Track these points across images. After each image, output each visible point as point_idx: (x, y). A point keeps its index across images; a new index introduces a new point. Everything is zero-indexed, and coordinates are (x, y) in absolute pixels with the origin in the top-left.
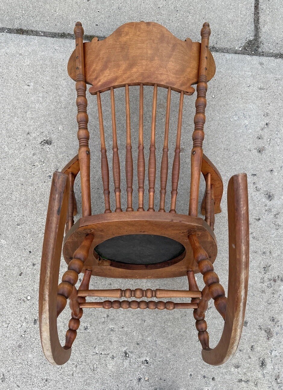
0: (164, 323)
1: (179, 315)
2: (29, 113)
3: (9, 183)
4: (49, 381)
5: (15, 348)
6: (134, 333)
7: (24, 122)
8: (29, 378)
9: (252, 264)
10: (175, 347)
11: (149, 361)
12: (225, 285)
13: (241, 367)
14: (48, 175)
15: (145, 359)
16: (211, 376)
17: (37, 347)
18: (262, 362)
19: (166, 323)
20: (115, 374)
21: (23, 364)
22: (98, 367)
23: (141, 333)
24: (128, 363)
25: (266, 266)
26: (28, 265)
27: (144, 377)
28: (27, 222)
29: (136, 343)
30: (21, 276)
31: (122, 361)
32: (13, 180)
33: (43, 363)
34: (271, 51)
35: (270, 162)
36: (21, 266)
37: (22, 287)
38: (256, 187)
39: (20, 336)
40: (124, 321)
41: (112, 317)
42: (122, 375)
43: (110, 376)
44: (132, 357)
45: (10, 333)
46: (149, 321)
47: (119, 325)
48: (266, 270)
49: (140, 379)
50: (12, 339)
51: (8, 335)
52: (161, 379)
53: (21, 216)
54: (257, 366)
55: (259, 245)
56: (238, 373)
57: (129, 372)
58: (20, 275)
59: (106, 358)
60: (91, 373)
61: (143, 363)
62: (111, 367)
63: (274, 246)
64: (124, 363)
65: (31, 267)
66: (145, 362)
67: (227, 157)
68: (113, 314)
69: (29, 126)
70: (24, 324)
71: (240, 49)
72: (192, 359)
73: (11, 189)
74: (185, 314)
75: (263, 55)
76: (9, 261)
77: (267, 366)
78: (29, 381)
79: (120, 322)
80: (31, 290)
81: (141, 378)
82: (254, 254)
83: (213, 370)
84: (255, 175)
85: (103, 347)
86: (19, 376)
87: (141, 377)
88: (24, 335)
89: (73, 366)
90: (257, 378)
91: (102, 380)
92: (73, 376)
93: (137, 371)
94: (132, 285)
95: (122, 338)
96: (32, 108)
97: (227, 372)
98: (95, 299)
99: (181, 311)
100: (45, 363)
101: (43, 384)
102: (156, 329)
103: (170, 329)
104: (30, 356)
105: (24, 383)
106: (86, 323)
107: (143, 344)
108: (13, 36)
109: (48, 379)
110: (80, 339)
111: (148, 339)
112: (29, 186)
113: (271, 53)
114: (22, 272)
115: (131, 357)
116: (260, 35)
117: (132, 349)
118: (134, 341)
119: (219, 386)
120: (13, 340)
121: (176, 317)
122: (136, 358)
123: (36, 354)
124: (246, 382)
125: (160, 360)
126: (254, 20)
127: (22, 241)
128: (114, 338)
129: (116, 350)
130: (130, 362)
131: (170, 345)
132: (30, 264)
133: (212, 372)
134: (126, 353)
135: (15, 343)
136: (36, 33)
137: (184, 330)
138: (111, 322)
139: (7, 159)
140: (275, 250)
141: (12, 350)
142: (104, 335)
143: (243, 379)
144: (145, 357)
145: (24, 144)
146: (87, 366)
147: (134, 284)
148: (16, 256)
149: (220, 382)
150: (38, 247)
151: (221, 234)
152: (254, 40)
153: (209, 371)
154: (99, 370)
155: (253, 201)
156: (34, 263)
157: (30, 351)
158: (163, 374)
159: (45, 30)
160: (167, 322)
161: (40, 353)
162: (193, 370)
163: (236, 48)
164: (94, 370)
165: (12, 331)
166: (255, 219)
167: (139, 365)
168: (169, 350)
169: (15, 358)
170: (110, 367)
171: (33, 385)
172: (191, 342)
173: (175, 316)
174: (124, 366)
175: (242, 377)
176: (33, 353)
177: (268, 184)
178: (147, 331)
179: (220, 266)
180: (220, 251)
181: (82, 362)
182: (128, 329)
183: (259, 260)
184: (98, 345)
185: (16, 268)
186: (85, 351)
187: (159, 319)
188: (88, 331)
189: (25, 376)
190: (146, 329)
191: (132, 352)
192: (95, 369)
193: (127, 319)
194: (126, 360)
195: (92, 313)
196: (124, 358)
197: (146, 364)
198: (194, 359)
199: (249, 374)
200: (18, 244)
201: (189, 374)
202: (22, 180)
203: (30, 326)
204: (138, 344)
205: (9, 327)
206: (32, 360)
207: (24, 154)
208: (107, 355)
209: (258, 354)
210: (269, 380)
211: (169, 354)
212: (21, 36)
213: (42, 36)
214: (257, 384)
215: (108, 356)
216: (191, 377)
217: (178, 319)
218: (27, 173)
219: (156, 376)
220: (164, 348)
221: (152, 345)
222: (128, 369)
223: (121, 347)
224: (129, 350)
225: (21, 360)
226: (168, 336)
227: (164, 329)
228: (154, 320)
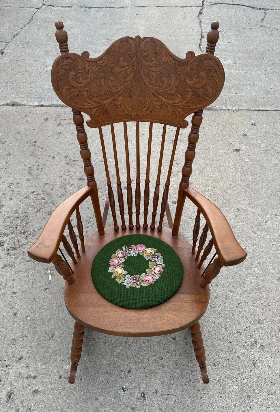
4: (212, 364)
5: (253, 394)
8: (231, 365)
10: (96, 408)
11: (121, 391)
13: (32, 391)
15: (125, 392)
16: (62, 380)
17: (232, 397)
18: (10, 398)
20: (153, 375)
21: (240, 379)
22: (170, 381)
24: (141, 387)
27: (125, 375)
29: (135, 409)
31: (147, 389)
39: (252, 408)
42: (146, 375)
43: (157, 373)
44: (138, 394)
49: (129, 371)
50: (258, 404)
52: (109, 373)
54: (16, 394)
56: (35, 385)
57: (139, 379)
59: (163, 391)
60: (176, 374)
61: (127, 388)
62: (157, 382)
64: (145, 387)
66: (125, 390)
72: (79, 396)
77: (6, 394)
78: (230, 363)
81: (128, 373)
83: (60, 386)
85: (168, 403)
86: (241, 367)
88: (248, 410)
89: (193, 380)
90: (18, 381)
91: (164, 368)
92: (192, 371)
93: (132, 379)
97: (46, 385)
101: (217, 361)
104: (236, 387)
105: (234, 360)
107: (128, 409)
109: (214, 366)
117: (139, 402)
119: (56, 371)
120: (257, 403)
122: (134, 393)
123: (231, 390)
124: (29, 377)
125: (110, 393)
129: (154, 400)
130: (139, 388)
133: (60, 384)
134: (144, 397)
141: (255, 392)
143: (32, 379)
144: (125, 394)
149: (54, 375)
153: (63, 385)
154: (168, 378)
157: (237, 392)
158: (107, 378)
161: (227, 391)
162: (78, 385)
164: (173, 377)
167: (130, 386)
168: (102, 404)
169: (250, 384)
170: (158, 382)
171: (226, 360)
174: (145, 384)
175: (32, 381)
176: (234, 391)
181: (185, 385)
184: (173, 404)
186: (184, 397)
189: (235, 367)
191: (139, 399)
192: (172, 379)
194: (143, 390)
196: (145, 392)
197: (124, 387)
199: (25, 384)
201: (83, 380)
204: (133, 408)
206: (233, 383)
208: (162, 394)
209: (12, 407)
210: (7, 379)
211: (101, 400)
214: (20, 375)
215: (161, 393)
216: (81, 378)
219: (115, 376)
220: (107, 406)
221: (118, 408)
222: (141, 381)
223: (150, 404)
224: (141, 401)
225: (244, 383)
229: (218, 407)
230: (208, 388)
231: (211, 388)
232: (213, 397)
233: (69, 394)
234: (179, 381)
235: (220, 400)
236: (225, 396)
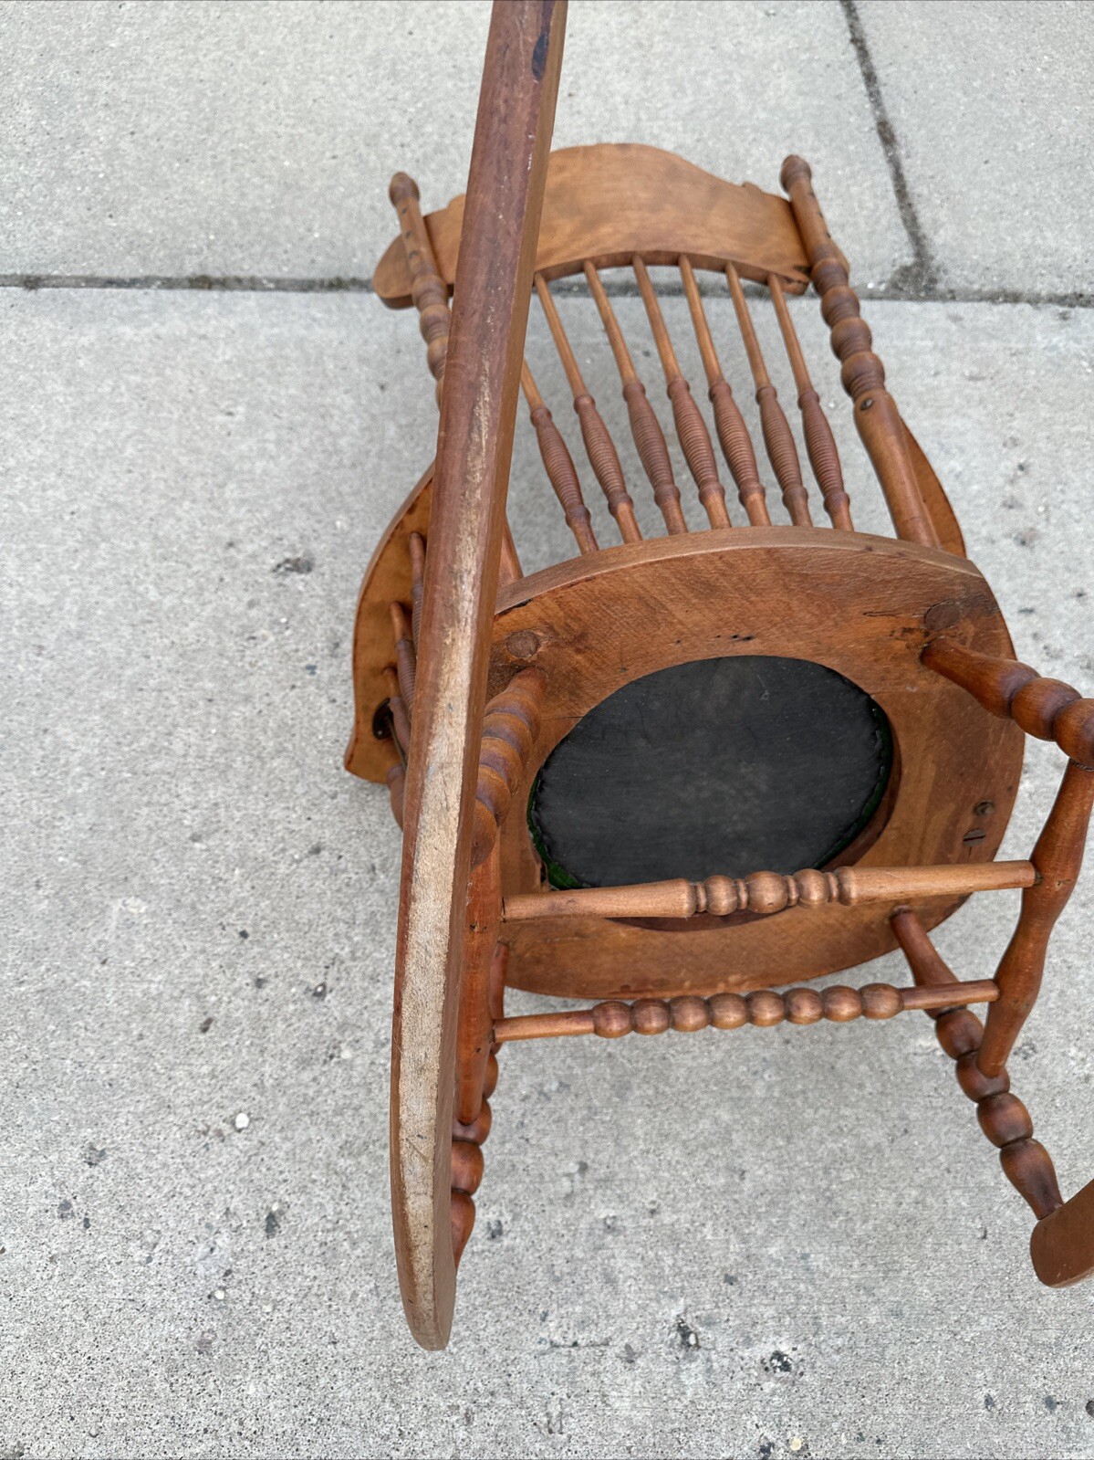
0: (826, 1171)
1: (881, 1132)
2: (231, 486)
3: (162, 701)
5: (181, 1360)
6: (708, 1231)
7: (215, 513)
10: (891, 1274)
11: (792, 1354)
14: (304, 664)
15: (772, 1350)
16: (1079, 1395)
17: (282, 1344)
19: (834, 1173)
20: (649, 1439)
21: (222, 1433)
22: (567, 1410)
23: (735, 1229)
24: (700, 1378)
26: (236, 985)
27: (785, 1435)
28: (231, 826)
29: (722, 1278)
30: (208, 1034)
31: (672, 1369)
32: (175, 689)
33: (314, 1420)
34: (976, 287)
35: (1068, 569)
36: (206, 991)
37: (214, 1077)
38: (1045, 648)
39: (205, 1299)
40: (655, 1183)
41: (602, 1172)
42: (682, 1437)
44: (714, 1343)
45: (159, 1289)
46: (761, 1172)
47: (637, 1205)
49: (766, 1452)
50: (169, 1315)
51: (149, 1297)
52: (863, 1440)
53: (205, 806)
57: (714, 1417)
58: (205, 1030)
59: (599, 1362)
60: (537, 1445)
61: (766, 1369)
62: (627, 1403)
64: (683, 1377)
65: (249, 991)
66: (775, 1361)
68: (604, 1157)
69: (232, 523)
70: (223, 1241)
71: (883, 287)
72: (978, 1322)
73: (169, 720)
74: (902, 1125)
75: (953, 298)
76: (160, 977)
79: (640, 1187)
80: (249, 1085)
81: (772, 1445)
83: (1078, 1364)
84: (1031, 611)
85: (578, 1309)
87: (772, 1439)
88: (224, 1289)
89: (455, 1418)
93: (748, 1412)
95: (659, 1259)
96: (243, 473)
98: (523, 1100)
99: (883, 1117)
100: (321, 1420)
102: (794, 1202)
103: (855, 1196)
104: (251, 1390)
106: (494, 1208)
107: (750, 1277)
108: (179, 295)
110: (475, 1285)
111: (772, 1251)
112: (237, 703)
113: (975, 293)
114: (210, 1014)
115: (710, 1346)
116: (931, 252)
117: (708, 1307)
118: (712, 1269)
120: (173, 1320)
121: (871, 1144)
122: (734, 1345)
123: (279, 1376)
125: (839, 1342)
126: (905, 221)
127: (212, 897)
128: (623, 1264)
129: (638, 1319)
130: (709, 1371)
131: (870, 1267)
132: (243, 980)
133: (1079, 1375)
134: (684, 1332)
135: (180, 1333)
136: (253, 284)
137: (914, 1193)
138: (600, 1191)
139: (156, 624)
141: (168, 1370)
142: (579, 1253)
144: (773, 1339)
145: (214, 575)
146: (516, 1412)
148: (185, 955)
150: (275, 914)
152: (915, 264)
153: (1067, 1373)
154: (573, 1426)
156: (261, 976)
157: (252, 1367)
158: (868, 1412)
159: (278, 275)
160: (837, 1166)
161: (298, 1372)
162: (996, 1375)
163: (870, 286)
164: (551, 1432)
165: (170, 1277)
167: (753, 1381)
168: (869, 1292)
169: (183, 1406)
170: (622, 1406)
172: (956, 1247)
173: (863, 1137)
174: (684, 1393)
176: (264, 1372)
177: (1082, 635)
178: (759, 1218)
181: (492, 1394)
182: (675, 1217)
184: (555, 1306)
185: (187, 1002)
186: (501, 1338)
187: (799, 1158)
188: (506, 1242)
190: (752, 1208)
191: (709, 1323)
192: (553, 1421)
193: (666, 1174)
194: (690, 1362)
195: (516, 1159)
196: (681, 1356)
197: (780, 1373)
198: (984, 1320)
200: (193, 907)
201: (981, 1397)
202: (209, 685)
203: (251, 1247)
204: (730, 1280)
205: (155, 1261)
206: (260, 1412)
207: (214, 605)
208: (603, 1348)
211: (875, 1309)
212: (203, 295)
213: (270, 289)
215: (609, 1352)
216: (994, 1410)
217: (878, 1148)
218: (226, 662)
219: (835, 1426)
220: (845, 1284)
221: (794, 1278)
222: (705, 1403)
223: (658, 1302)
224: (698, 1313)
225: (210, 1413)
226: (853, 1231)
227: (830, 1199)
228: (780, 1164)
229: (355, 1294)
230: (387, 1380)
231: (370, 1382)
232: (371, 1340)
233: (1027, 1333)
234: (523, 1413)
235: (338, 1328)
236: (315, 1347)
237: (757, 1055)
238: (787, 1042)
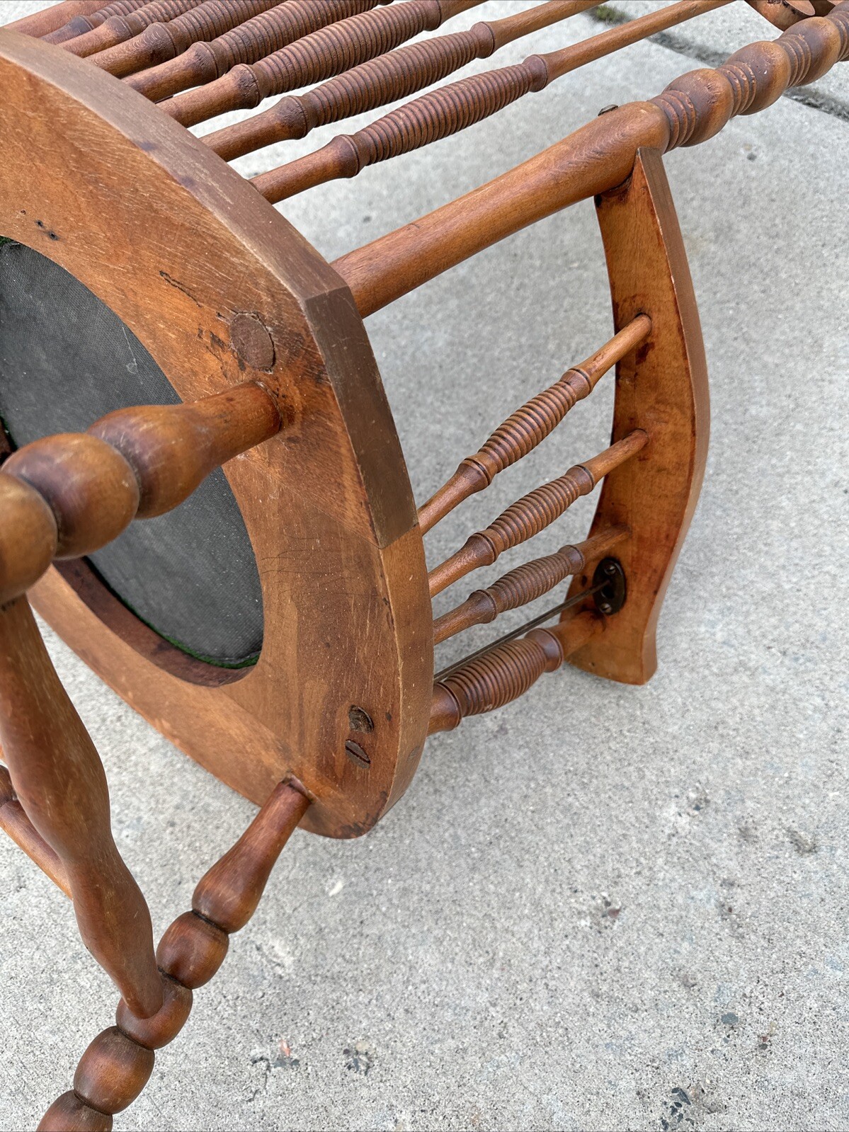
9: (633, 1028)
12: (433, 1015)
19: (79, 966)
25: (696, 1096)
48: (681, 1110)
55: (730, 965)
63: (808, 1027)
67: (826, 517)
82: (675, 985)
94: (104, 720)
102: (26, 952)
131: (13, 1072)
140: (798, 1052)
147: (112, 721)
151: (584, 786)
155: (834, 751)
166: (791, 833)
179: (480, 915)
180: (528, 852)
183: (681, 1036)
226: (37, 1028)
227: (51, 982)
228: (53, 911)
237: (139, 809)
238: (173, 824)
